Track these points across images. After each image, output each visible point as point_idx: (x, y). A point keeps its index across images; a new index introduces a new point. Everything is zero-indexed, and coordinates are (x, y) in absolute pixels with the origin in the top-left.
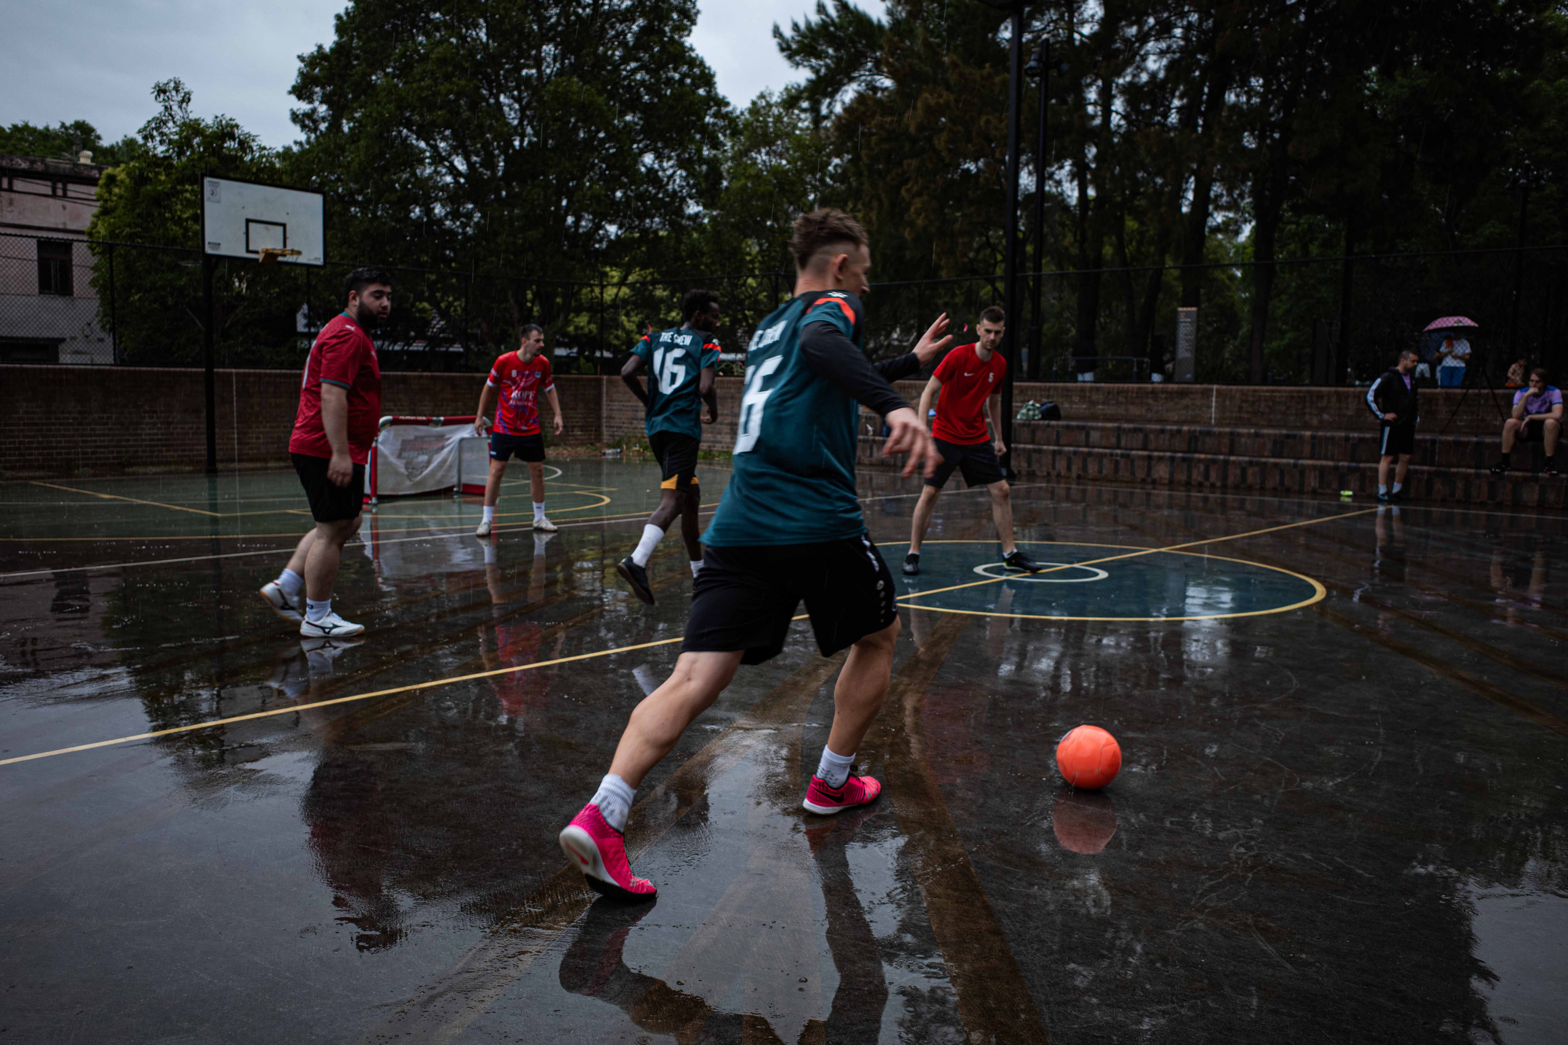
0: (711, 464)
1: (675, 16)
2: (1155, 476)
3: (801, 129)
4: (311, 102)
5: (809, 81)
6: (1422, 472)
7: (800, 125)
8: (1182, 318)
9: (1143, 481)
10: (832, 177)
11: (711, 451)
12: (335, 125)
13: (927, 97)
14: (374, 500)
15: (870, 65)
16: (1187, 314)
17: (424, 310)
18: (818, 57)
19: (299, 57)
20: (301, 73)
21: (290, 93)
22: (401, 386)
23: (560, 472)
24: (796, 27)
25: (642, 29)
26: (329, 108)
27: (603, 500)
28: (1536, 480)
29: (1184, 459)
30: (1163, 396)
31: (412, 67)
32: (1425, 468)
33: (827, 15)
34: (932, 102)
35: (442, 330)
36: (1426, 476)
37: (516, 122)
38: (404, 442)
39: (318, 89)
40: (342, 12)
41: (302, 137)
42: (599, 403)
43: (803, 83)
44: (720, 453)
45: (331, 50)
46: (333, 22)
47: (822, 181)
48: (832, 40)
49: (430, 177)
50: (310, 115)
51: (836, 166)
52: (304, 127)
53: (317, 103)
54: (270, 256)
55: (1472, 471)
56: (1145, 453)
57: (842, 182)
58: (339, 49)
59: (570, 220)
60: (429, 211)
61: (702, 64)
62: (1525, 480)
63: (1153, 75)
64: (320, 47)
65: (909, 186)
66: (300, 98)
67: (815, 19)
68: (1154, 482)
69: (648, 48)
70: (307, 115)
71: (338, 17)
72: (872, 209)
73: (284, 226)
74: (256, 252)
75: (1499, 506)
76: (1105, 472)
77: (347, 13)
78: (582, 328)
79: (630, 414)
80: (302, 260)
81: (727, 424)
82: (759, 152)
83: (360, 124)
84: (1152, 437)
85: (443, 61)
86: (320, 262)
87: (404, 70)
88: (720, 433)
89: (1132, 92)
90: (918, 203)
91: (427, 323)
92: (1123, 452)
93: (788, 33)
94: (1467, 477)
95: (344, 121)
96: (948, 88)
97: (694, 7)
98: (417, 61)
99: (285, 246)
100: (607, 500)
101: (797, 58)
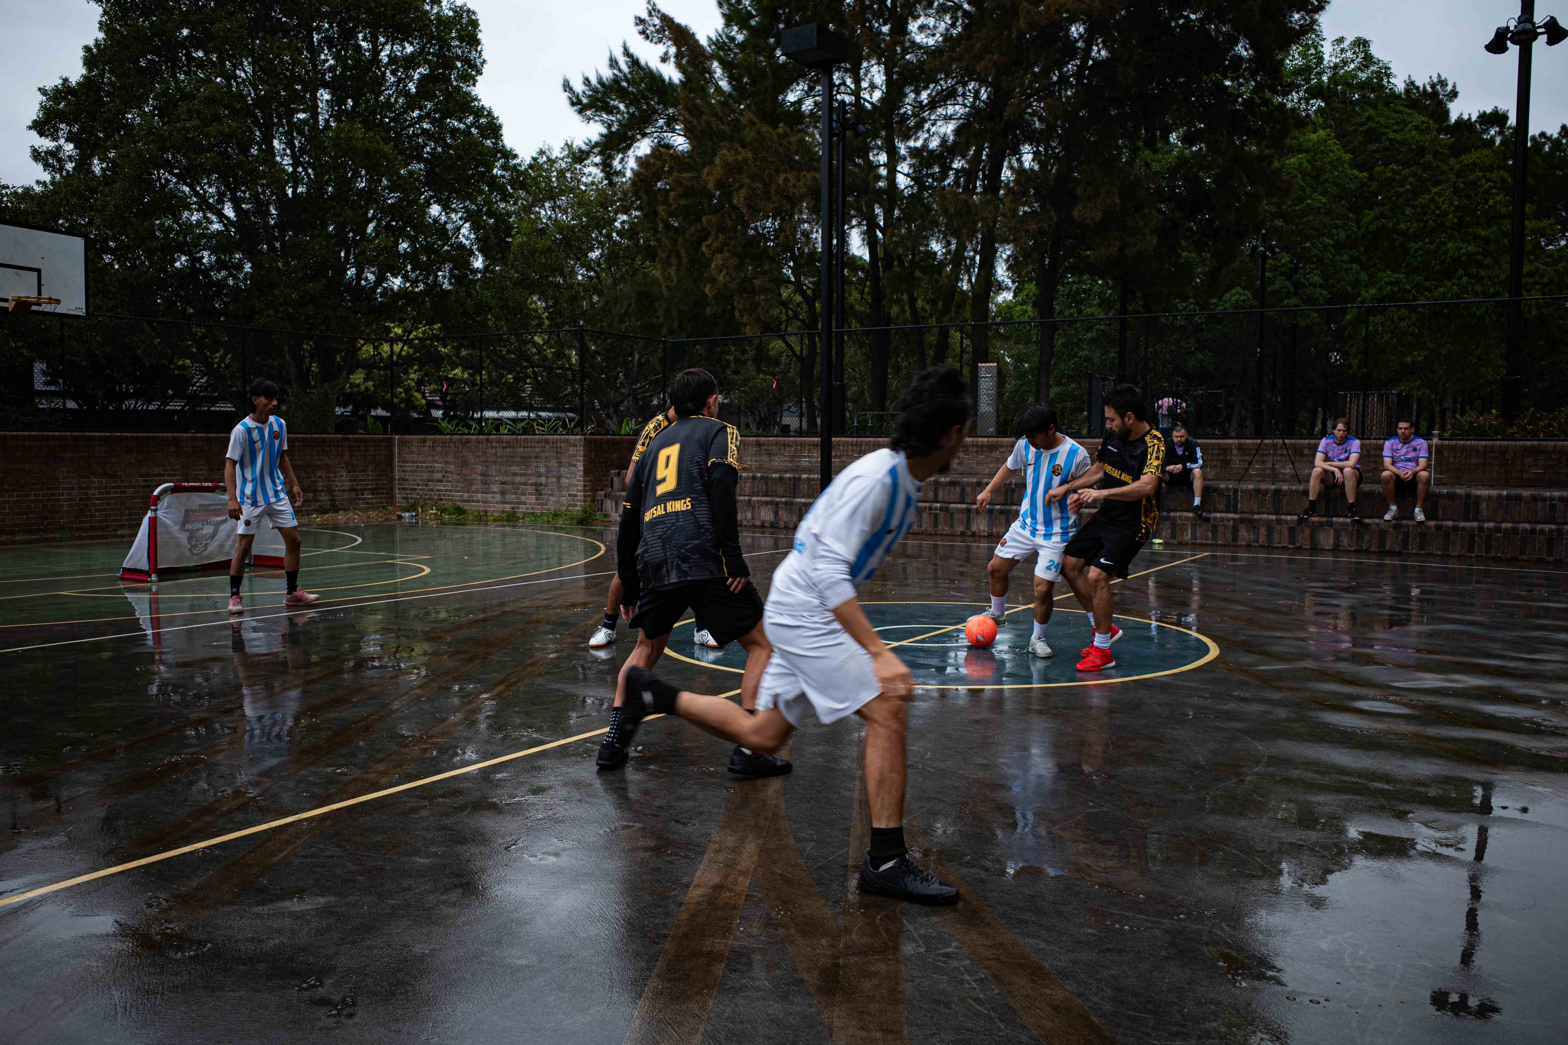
0: (514, 526)
1: (459, 65)
2: (974, 528)
3: (586, 185)
4: (55, 139)
5: (602, 135)
6: (1228, 520)
7: (584, 179)
8: (982, 373)
9: (963, 534)
10: (619, 233)
11: (514, 513)
12: (83, 164)
13: (725, 154)
14: (154, 577)
15: (661, 122)
16: (988, 370)
17: (184, 368)
18: (610, 110)
19: (40, 89)
20: (43, 107)
21: (30, 128)
22: (172, 449)
23: (360, 540)
24: (587, 81)
25: (423, 77)
26: (76, 147)
27: (423, 570)
28: (1330, 524)
29: (1002, 512)
30: (975, 449)
31: (175, 106)
32: (1231, 515)
33: (620, 70)
34: (730, 158)
35: (203, 388)
36: (1231, 523)
37: (290, 169)
38: (187, 512)
39: (62, 126)
40: (91, 43)
41: (46, 177)
42: (390, 464)
43: (595, 138)
44: (525, 515)
45: (78, 84)
46: (82, 53)
47: (609, 237)
48: (623, 95)
49: (199, 223)
50: (55, 153)
51: (623, 222)
52: (46, 166)
53: (62, 141)
54: (22, 305)
55: (1274, 517)
56: (964, 506)
57: (629, 239)
58: (87, 83)
59: (351, 272)
60: (195, 260)
61: (490, 114)
62: (1321, 524)
63: (944, 140)
64: (66, 80)
65: (709, 242)
66: (41, 134)
67: (607, 73)
68: (973, 535)
69: (431, 97)
70: (49, 152)
71: (87, 49)
72: (670, 265)
73: (38, 271)
74: (6, 300)
75: (1299, 549)
76: (924, 525)
77: (97, 45)
78: (359, 385)
79: (425, 476)
80: (61, 309)
81: (532, 485)
82: (543, 207)
83: (114, 166)
84: (968, 489)
85: (211, 101)
86: (82, 312)
87: (166, 108)
88: (524, 494)
89: (921, 156)
90: (718, 260)
91: (187, 381)
92: (944, 505)
93: (579, 87)
94: (1268, 523)
95: (96, 162)
96: (744, 146)
97: (480, 57)
98: (180, 99)
99: (40, 293)
100: (427, 570)
101: (588, 113)
